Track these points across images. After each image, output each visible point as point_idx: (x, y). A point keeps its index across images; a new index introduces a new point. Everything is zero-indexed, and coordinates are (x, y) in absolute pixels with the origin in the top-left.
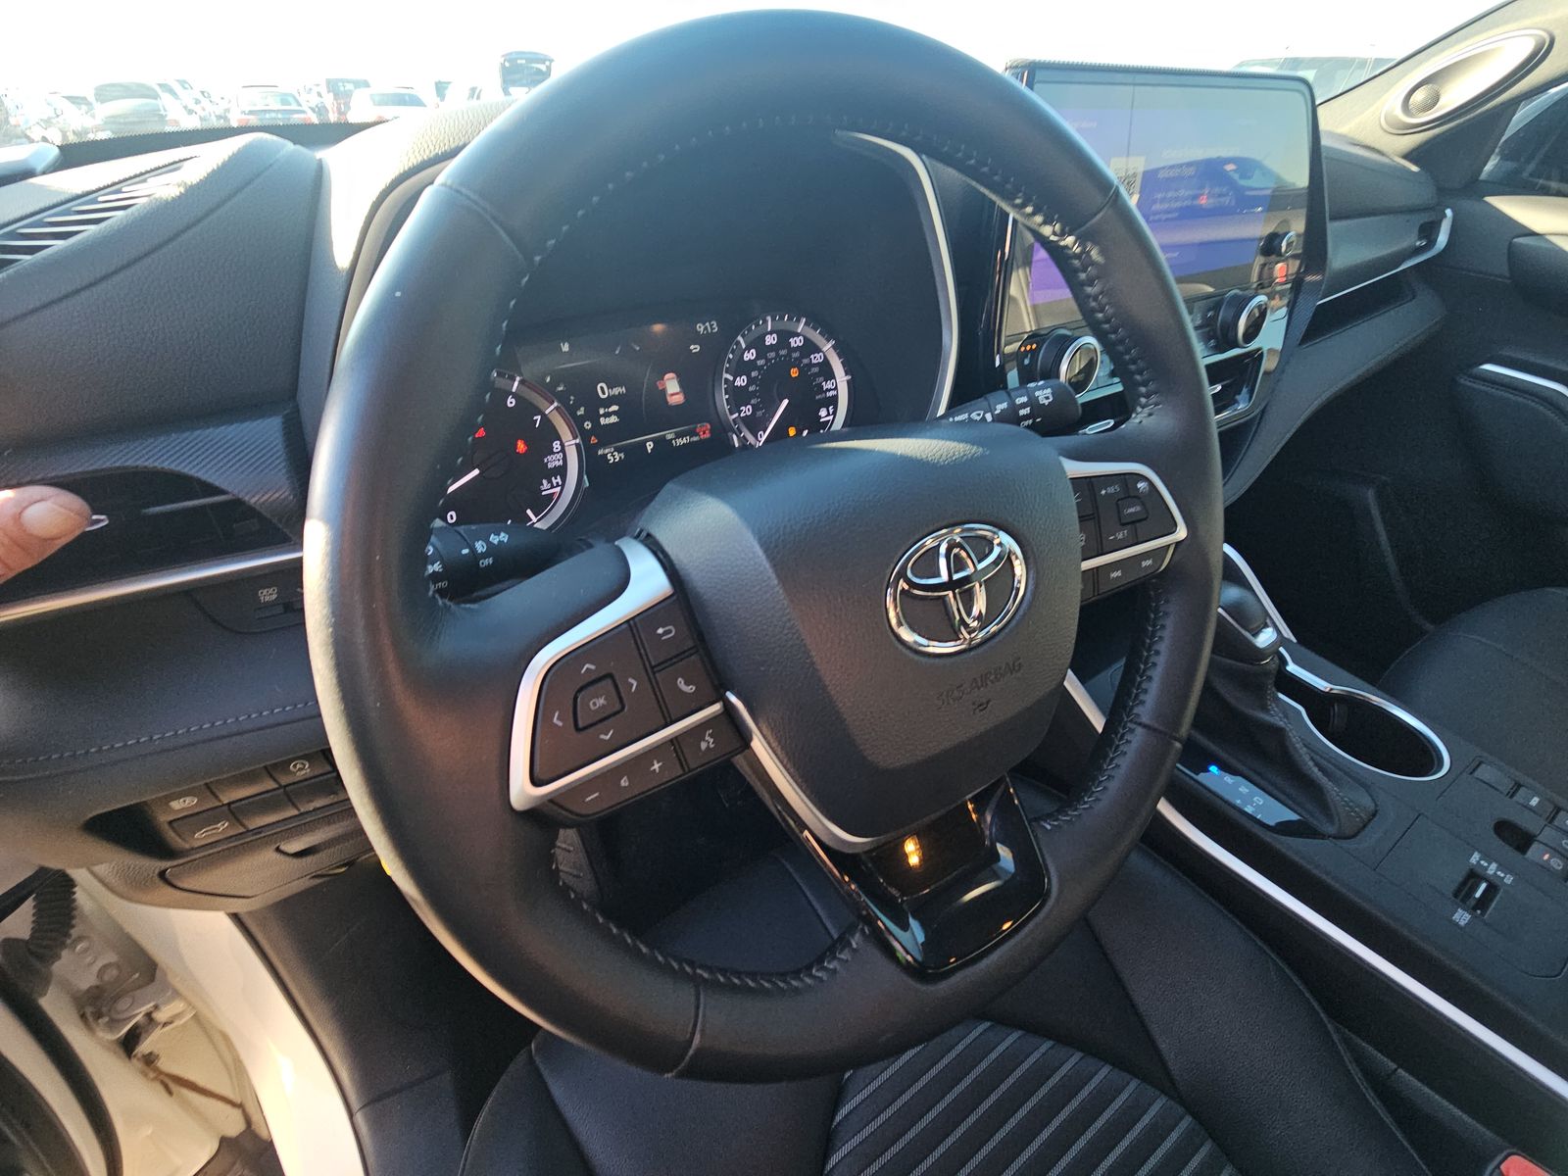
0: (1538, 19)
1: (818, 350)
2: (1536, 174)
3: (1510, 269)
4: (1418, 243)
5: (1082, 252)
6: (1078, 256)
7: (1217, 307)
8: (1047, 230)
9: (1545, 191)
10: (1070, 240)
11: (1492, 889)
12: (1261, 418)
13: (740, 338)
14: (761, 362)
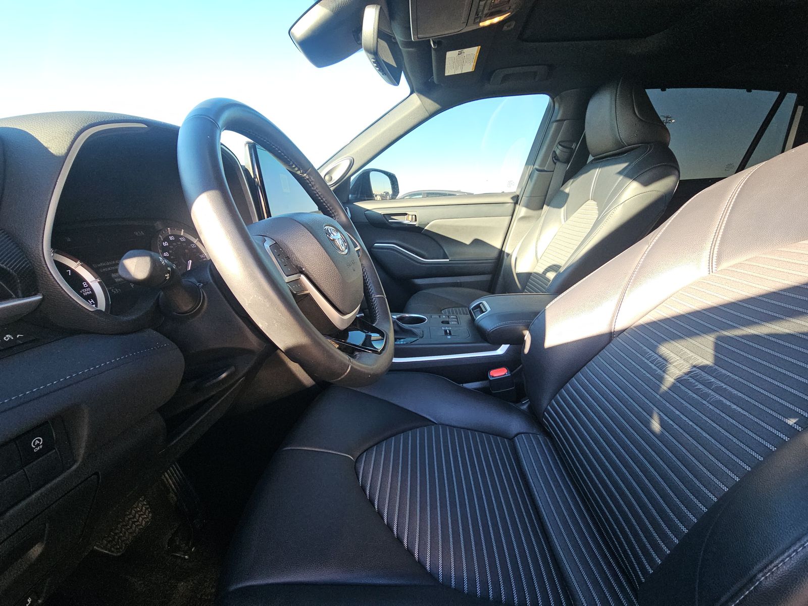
0: (348, 155)
1: (193, 243)
2: (360, 197)
3: (368, 220)
6: (308, 179)
8: (299, 172)
9: (365, 200)
10: (305, 175)
11: (450, 331)
13: (160, 236)
14: (171, 247)
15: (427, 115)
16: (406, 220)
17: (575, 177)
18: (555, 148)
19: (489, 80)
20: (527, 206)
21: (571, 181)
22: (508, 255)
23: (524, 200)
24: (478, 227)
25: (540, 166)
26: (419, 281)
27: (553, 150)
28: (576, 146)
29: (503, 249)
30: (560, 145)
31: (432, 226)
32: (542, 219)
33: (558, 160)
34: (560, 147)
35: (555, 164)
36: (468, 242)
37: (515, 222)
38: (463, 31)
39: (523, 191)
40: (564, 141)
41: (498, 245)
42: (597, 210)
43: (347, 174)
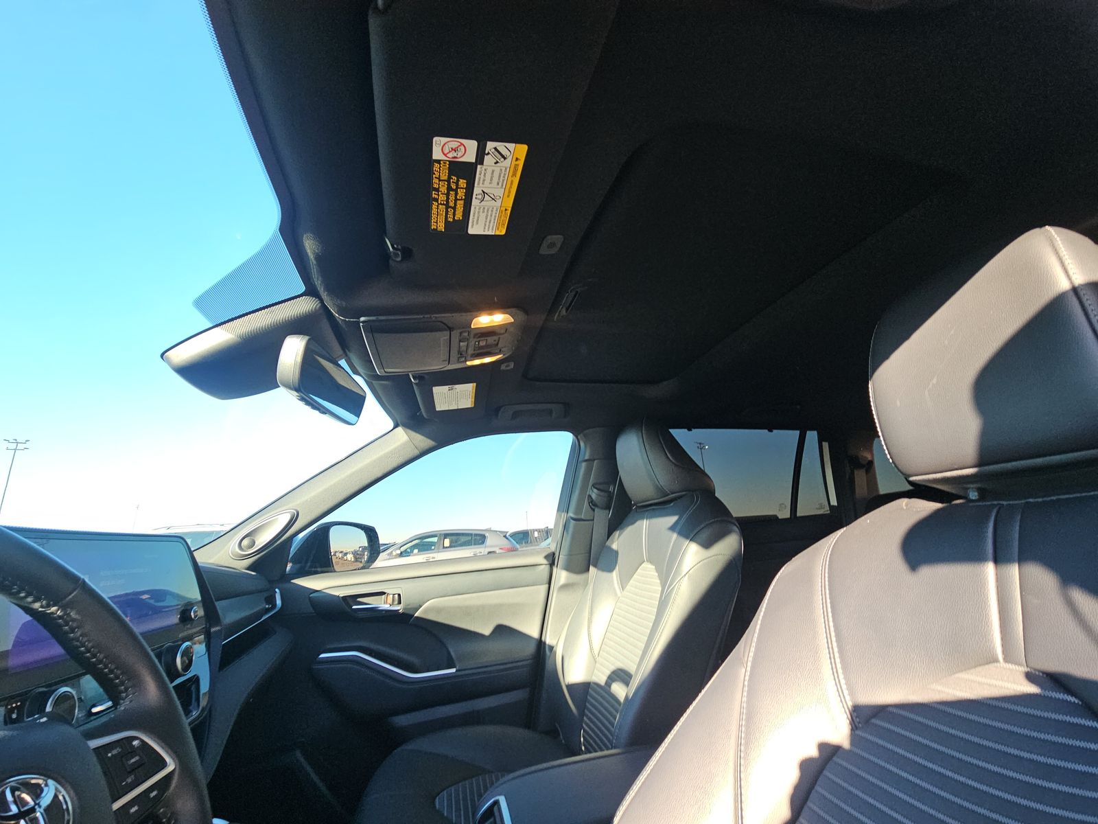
0: (290, 505)
3: (313, 608)
4: (267, 606)
5: (64, 615)
6: (60, 617)
8: (37, 605)
9: (316, 573)
10: (54, 609)
12: (210, 716)
15: (417, 452)
16: (383, 604)
17: (622, 529)
18: (589, 492)
19: (497, 415)
20: (569, 568)
21: (617, 533)
22: (551, 648)
23: (562, 559)
24: (501, 605)
25: (575, 513)
26: (402, 720)
27: (588, 493)
28: (613, 489)
29: (543, 639)
30: (595, 488)
31: (426, 611)
32: (591, 587)
33: (595, 505)
34: (595, 490)
35: (594, 511)
36: (487, 631)
37: (555, 595)
38: (445, 369)
39: (559, 546)
40: (600, 484)
41: (534, 633)
42: (657, 578)
43: (286, 532)
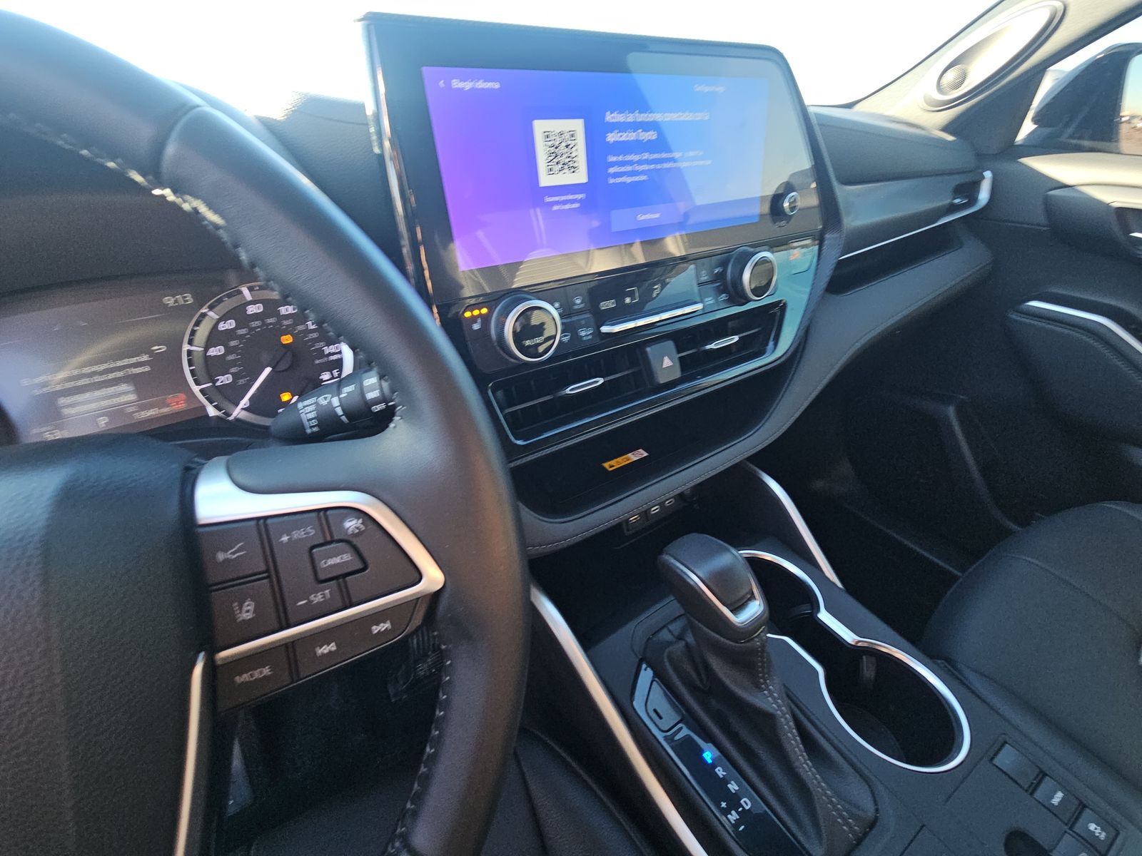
3: (1050, 220)
4: (954, 202)
7: (724, 264)
14: (241, 332)
